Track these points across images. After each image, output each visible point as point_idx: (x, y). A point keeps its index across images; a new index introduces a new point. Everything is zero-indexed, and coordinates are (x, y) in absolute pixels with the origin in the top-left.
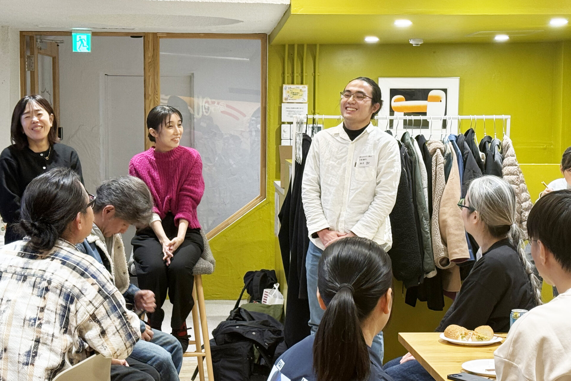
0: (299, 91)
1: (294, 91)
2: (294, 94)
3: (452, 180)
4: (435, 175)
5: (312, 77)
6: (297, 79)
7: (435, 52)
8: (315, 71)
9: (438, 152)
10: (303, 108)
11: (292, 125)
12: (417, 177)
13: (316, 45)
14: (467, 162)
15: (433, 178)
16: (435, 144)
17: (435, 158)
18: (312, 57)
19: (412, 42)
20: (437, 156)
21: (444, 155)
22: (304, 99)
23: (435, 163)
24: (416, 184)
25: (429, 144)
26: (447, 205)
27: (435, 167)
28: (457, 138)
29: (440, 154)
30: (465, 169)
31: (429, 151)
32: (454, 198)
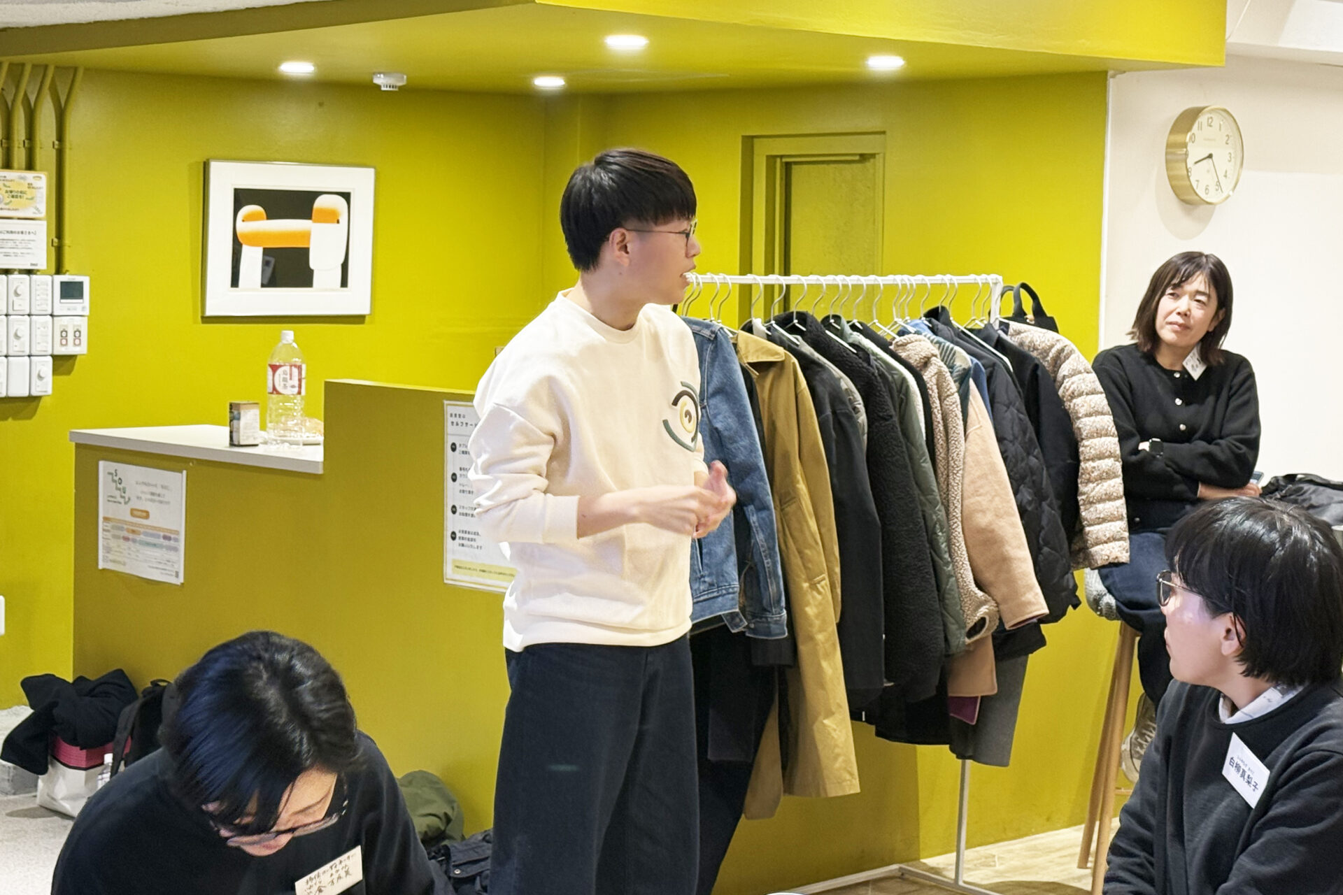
0: (25, 188)
1: (14, 188)
2: (14, 195)
3: (978, 432)
4: (943, 419)
5: (53, 153)
6: (19, 155)
7: (321, 105)
8: (60, 137)
9: (937, 364)
10: (35, 233)
11: (11, 277)
12: (913, 427)
13: (76, 69)
14: (992, 387)
15: (939, 427)
16: (922, 345)
17: (934, 380)
18: (52, 99)
19: (380, 80)
20: (939, 374)
21: (951, 373)
22: (37, 209)
23: (936, 391)
24: (912, 444)
25: (901, 345)
26: (981, 491)
27: (938, 402)
28: (934, 330)
29: (945, 369)
30: (992, 404)
31: (912, 361)
32: (995, 472)
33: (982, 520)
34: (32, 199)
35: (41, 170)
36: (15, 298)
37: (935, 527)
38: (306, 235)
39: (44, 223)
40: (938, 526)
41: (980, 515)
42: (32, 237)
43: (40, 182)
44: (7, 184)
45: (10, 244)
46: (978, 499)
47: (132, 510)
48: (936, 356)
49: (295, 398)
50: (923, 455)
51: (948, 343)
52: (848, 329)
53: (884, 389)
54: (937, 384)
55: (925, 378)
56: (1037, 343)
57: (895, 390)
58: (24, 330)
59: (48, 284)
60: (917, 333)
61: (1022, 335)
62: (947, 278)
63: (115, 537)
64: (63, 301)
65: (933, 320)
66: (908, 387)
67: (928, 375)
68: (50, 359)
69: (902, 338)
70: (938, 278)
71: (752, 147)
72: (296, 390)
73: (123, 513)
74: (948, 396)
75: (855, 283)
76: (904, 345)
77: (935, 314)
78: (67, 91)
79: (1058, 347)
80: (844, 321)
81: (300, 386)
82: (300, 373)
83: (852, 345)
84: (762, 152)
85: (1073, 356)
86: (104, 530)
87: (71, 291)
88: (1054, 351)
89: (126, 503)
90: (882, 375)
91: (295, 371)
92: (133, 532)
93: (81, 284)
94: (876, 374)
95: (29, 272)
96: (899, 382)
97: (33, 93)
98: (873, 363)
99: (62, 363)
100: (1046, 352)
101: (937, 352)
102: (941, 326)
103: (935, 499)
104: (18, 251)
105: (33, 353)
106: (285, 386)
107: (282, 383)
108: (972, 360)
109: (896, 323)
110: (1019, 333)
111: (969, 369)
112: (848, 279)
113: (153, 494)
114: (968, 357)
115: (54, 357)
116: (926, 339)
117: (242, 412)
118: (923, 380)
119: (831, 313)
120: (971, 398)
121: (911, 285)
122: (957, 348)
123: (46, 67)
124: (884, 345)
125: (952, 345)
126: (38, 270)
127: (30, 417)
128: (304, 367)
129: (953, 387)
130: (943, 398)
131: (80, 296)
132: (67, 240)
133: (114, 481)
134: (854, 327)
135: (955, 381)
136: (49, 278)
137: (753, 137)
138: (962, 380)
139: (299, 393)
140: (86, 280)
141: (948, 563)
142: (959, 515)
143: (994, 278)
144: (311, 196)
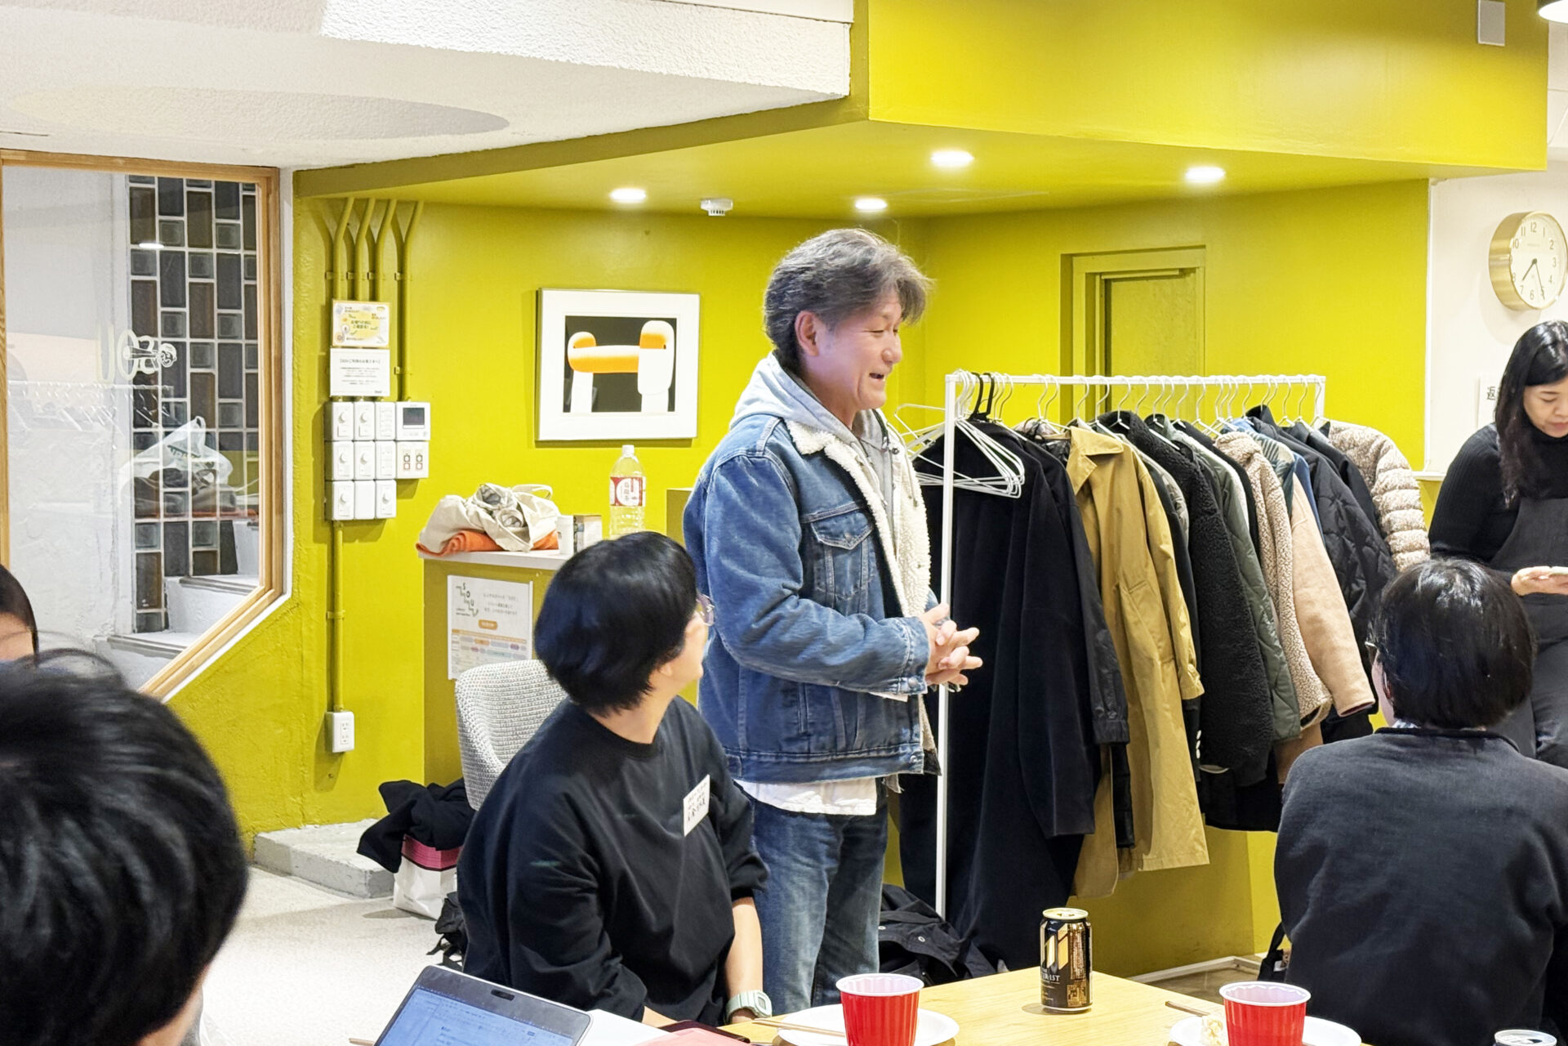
0: (369, 319)
1: (359, 318)
2: (358, 325)
3: (1304, 525)
4: (1267, 512)
5: (395, 285)
6: (364, 287)
7: (647, 233)
8: (402, 269)
9: (1260, 460)
10: (379, 362)
11: (357, 403)
12: (1238, 521)
13: (416, 203)
14: (1316, 481)
15: (1263, 522)
16: (1243, 441)
17: (1257, 475)
18: (394, 231)
19: (709, 207)
20: (1263, 469)
21: (1274, 468)
22: (381, 338)
23: (1259, 485)
24: (1238, 537)
25: (1224, 442)
26: (1309, 583)
27: (1261, 496)
28: (1256, 428)
29: (1268, 464)
30: (1317, 498)
31: (1235, 457)
32: (1321, 565)
33: (1309, 611)
34: (376, 328)
35: (384, 301)
36: (361, 425)
37: (1262, 617)
38: (635, 361)
39: (388, 352)
40: (1265, 615)
41: (1308, 606)
42: (375, 365)
43: (384, 311)
44: (353, 314)
45: (356, 372)
46: (1305, 590)
47: (480, 622)
48: (1258, 452)
49: (636, 509)
50: (1249, 547)
51: (1270, 440)
52: (1171, 428)
53: (1206, 484)
54: (1261, 479)
55: (1248, 473)
56: (1357, 440)
57: (1218, 484)
58: (370, 457)
59: (392, 410)
60: (1240, 430)
61: (1343, 433)
62: (1267, 378)
63: (464, 648)
64: (406, 426)
65: (1255, 419)
66: (1231, 482)
67: (1252, 471)
68: (394, 483)
69: (1225, 435)
70: (1259, 379)
71: (1072, 265)
72: (637, 501)
73: (472, 625)
74: (1273, 490)
75: (1177, 383)
76: (1227, 442)
77: (1255, 413)
78: (408, 225)
79: (1378, 442)
80: (1167, 420)
81: (641, 498)
82: (641, 485)
83: (1176, 442)
84: (1082, 268)
85: (1390, 451)
86: (453, 642)
87: (414, 416)
88: (1374, 446)
89: (474, 615)
90: (1204, 471)
91: (636, 483)
92: (482, 642)
93: (423, 409)
94: (1199, 470)
95: (373, 399)
96: (1222, 479)
97: (375, 227)
98: (1196, 459)
99: (405, 486)
100: (1366, 448)
101: (1259, 448)
102: (1263, 424)
103: (1261, 589)
104: (364, 379)
105: (379, 477)
106: (627, 498)
107: (624, 495)
108: (1295, 457)
109: (1218, 421)
110: (1339, 431)
111: (1292, 464)
112: (1170, 379)
113: (500, 605)
114: (1292, 453)
115: (399, 481)
116: (1249, 436)
117: (585, 524)
118: (1246, 474)
119: (1155, 413)
120: (1295, 491)
121: (1234, 385)
122: (1279, 444)
123: (389, 202)
124: (1208, 443)
125: (1274, 442)
126: (382, 398)
127: (375, 539)
128: (644, 480)
129: (1276, 481)
130: (1266, 492)
131: (421, 421)
132: (409, 368)
133: (462, 594)
134: (1177, 426)
135: (1279, 476)
136: (393, 405)
137: (1072, 255)
138: (1286, 474)
139: (640, 504)
140: (427, 407)
141: (1279, 651)
142: (1292, 605)
143: (1321, 379)
144: (639, 322)
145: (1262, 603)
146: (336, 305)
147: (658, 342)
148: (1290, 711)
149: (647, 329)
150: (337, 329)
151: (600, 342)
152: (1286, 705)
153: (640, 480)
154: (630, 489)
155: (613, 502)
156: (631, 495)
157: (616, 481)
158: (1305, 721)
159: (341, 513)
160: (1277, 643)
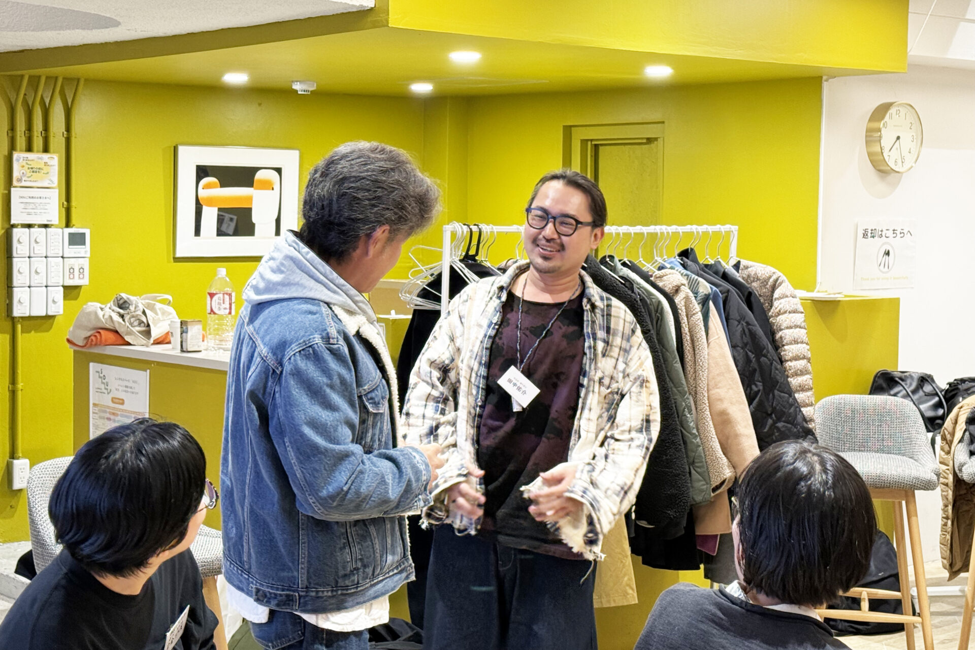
0: (42, 166)
1: (34, 165)
2: (33, 170)
3: (717, 341)
4: (689, 331)
5: (63, 140)
6: (38, 142)
7: (260, 104)
8: (68, 129)
9: (685, 291)
10: (50, 198)
11: (32, 229)
12: (667, 338)
13: (78, 80)
14: (727, 307)
15: (687, 338)
16: (674, 277)
17: (683, 303)
18: (62, 99)
19: (297, 87)
20: (687, 298)
21: (696, 297)
22: (51, 181)
23: (684, 310)
24: (667, 350)
25: (659, 277)
26: (720, 385)
27: (685, 318)
28: (684, 266)
29: (691, 295)
30: (727, 320)
31: (666, 289)
32: (730, 371)
33: (720, 406)
34: (48, 173)
35: (54, 153)
36: (35, 245)
37: (684, 411)
38: (250, 199)
39: (57, 191)
40: (686, 410)
41: (719, 403)
42: (47, 201)
43: (53, 161)
44: (29, 162)
45: (32, 206)
46: (718, 390)
47: (113, 398)
48: (684, 285)
50: (675, 358)
51: (694, 276)
52: (619, 266)
53: (643, 310)
54: (685, 306)
55: (676, 301)
56: (759, 275)
57: (653, 311)
58: (42, 268)
59: (60, 235)
60: (672, 268)
61: (749, 269)
62: (694, 228)
63: (101, 418)
64: (71, 247)
65: (684, 258)
66: (662, 308)
67: (679, 300)
68: (62, 289)
69: (660, 272)
70: (688, 228)
71: (571, 134)
73: (106, 400)
74: (694, 314)
75: (625, 231)
76: (661, 277)
77: (685, 254)
78: (72, 96)
79: (774, 277)
80: (616, 259)
83: (622, 277)
84: (578, 137)
85: (783, 285)
86: (93, 413)
87: (77, 239)
88: (771, 280)
89: (108, 393)
90: (642, 300)
92: (114, 414)
93: (84, 234)
94: (638, 299)
95: (46, 226)
96: (656, 305)
97: (47, 97)
98: (636, 290)
99: (71, 291)
100: (766, 281)
101: (685, 282)
102: (689, 263)
103: (683, 390)
104: (38, 211)
105: (49, 284)
108: (711, 288)
109: (656, 261)
110: (746, 268)
111: (709, 295)
112: (620, 228)
113: (126, 387)
114: (708, 285)
115: (65, 287)
116: (677, 273)
117: (189, 327)
118: (674, 302)
119: (608, 254)
120: (711, 315)
121: (668, 233)
122: (700, 279)
123: (56, 78)
124: (646, 277)
125: (696, 277)
126: (52, 225)
127: (48, 330)
129: (697, 308)
130: (689, 316)
131: (83, 243)
132: (74, 203)
133: (100, 377)
134: (624, 264)
135: (699, 304)
136: (60, 230)
137: (571, 126)
138: (704, 302)
140: (87, 232)
141: (696, 437)
142: (707, 402)
143: (734, 228)
144: (253, 170)
145: (684, 401)
146: (16, 155)
147: (268, 185)
148: (703, 483)
149: (259, 175)
150: (16, 174)
151: (223, 185)
152: (701, 478)
153: (230, 295)
154: (222, 302)
155: (209, 311)
156: (223, 306)
157: (212, 295)
158: (714, 490)
159: (19, 312)
160: (695, 431)
